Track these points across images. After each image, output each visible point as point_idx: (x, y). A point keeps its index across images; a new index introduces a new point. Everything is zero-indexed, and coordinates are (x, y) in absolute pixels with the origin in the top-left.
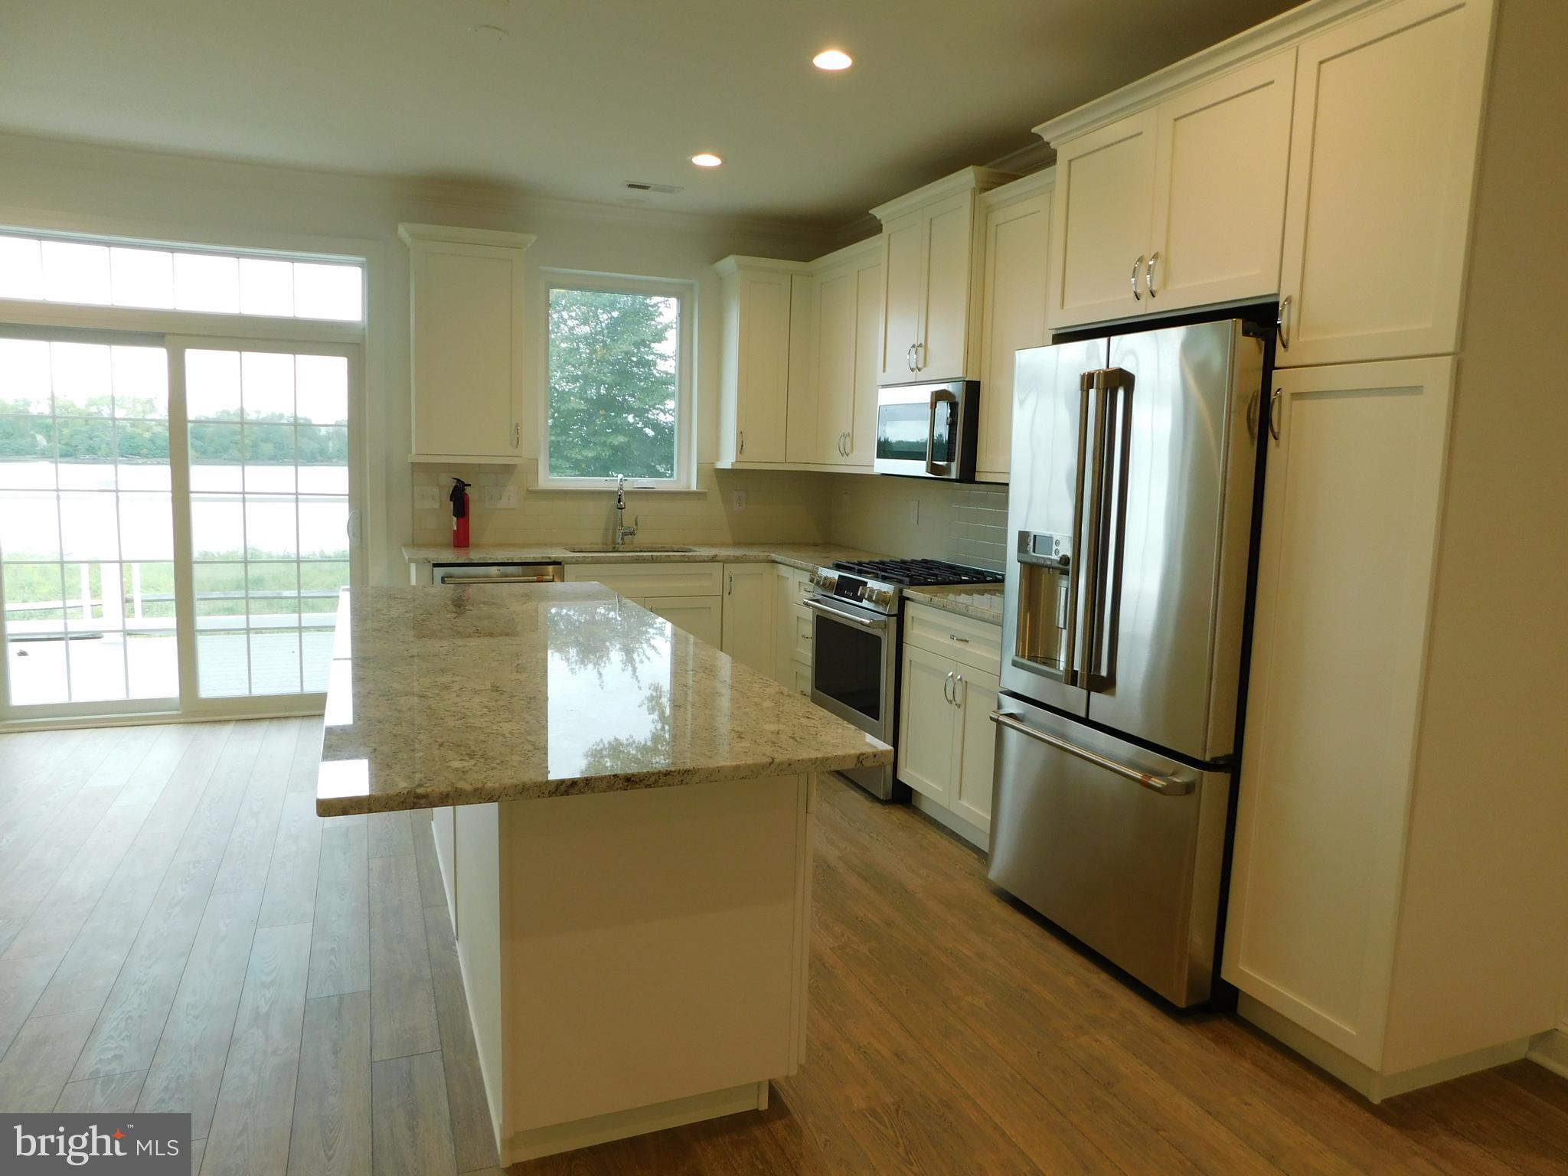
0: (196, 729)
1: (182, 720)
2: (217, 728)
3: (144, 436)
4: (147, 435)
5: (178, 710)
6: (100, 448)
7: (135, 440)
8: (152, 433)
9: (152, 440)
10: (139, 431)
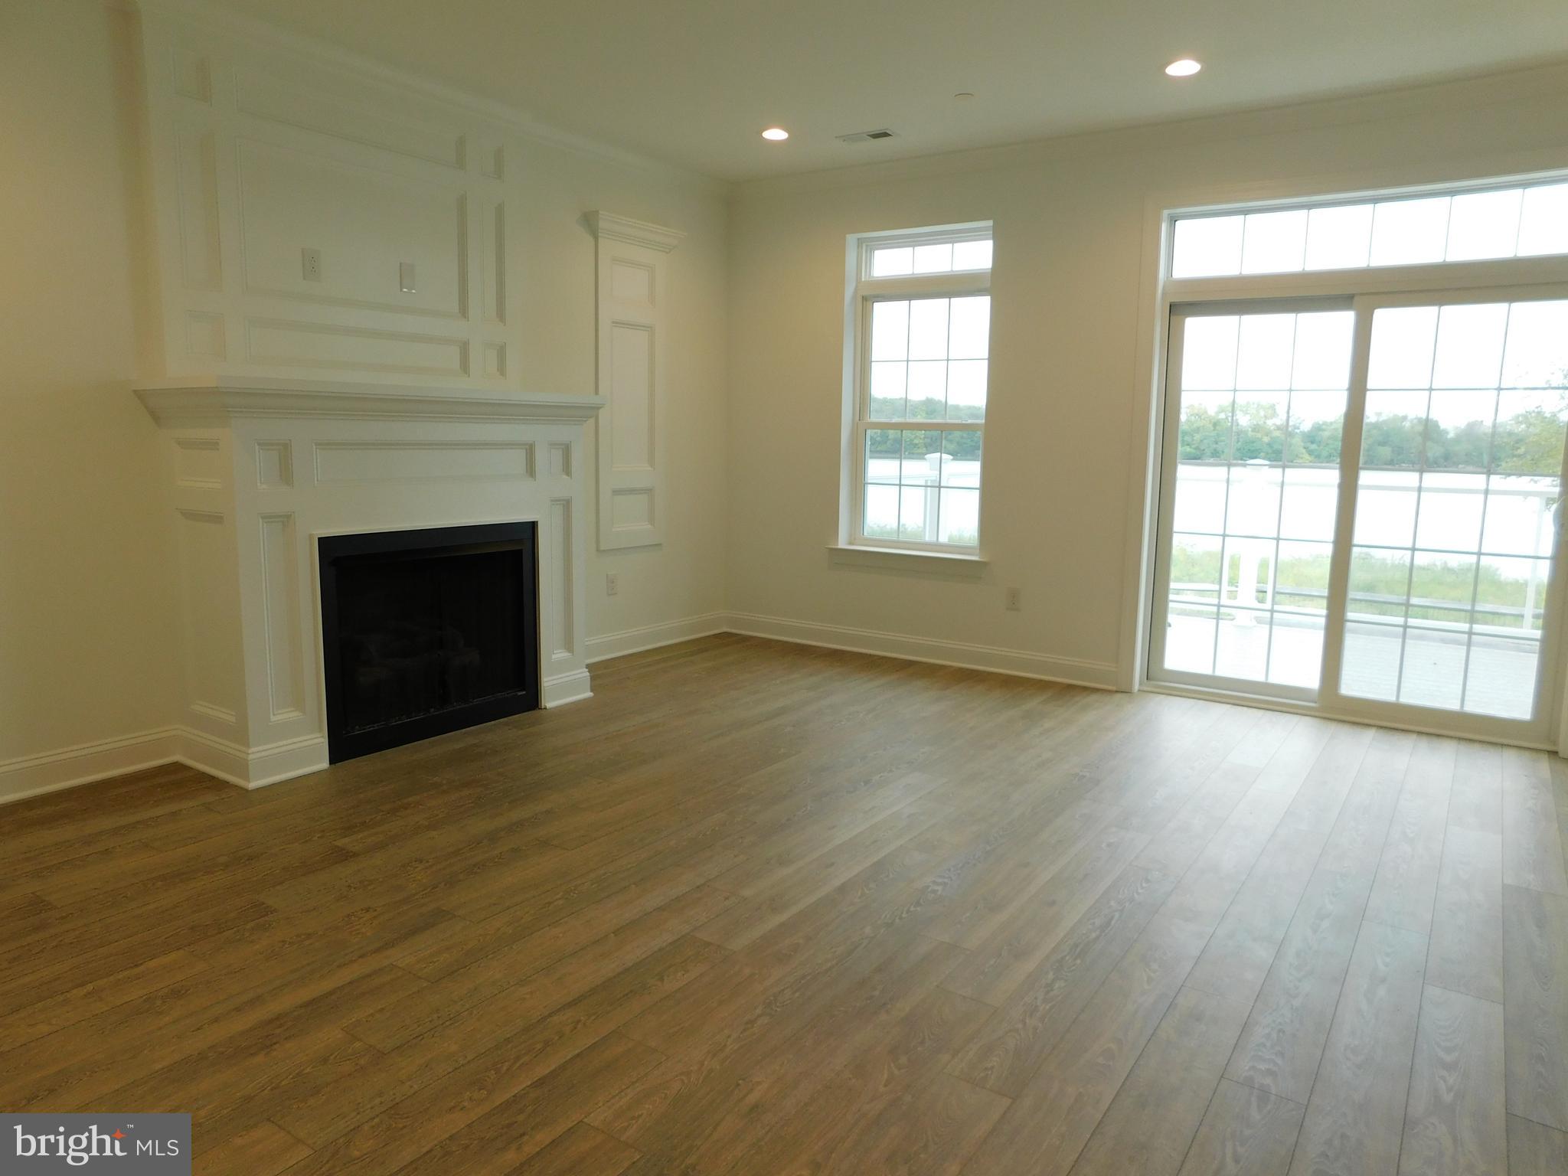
0: (1333, 726)
1: (1317, 714)
2: (1358, 730)
3: (1263, 440)
4: (1266, 439)
5: (1316, 702)
6: (1223, 452)
7: (1255, 444)
8: (1271, 438)
9: (1269, 445)
10: (1259, 435)
